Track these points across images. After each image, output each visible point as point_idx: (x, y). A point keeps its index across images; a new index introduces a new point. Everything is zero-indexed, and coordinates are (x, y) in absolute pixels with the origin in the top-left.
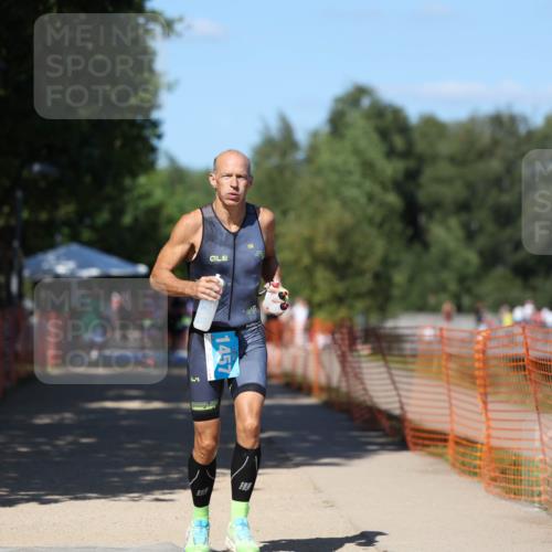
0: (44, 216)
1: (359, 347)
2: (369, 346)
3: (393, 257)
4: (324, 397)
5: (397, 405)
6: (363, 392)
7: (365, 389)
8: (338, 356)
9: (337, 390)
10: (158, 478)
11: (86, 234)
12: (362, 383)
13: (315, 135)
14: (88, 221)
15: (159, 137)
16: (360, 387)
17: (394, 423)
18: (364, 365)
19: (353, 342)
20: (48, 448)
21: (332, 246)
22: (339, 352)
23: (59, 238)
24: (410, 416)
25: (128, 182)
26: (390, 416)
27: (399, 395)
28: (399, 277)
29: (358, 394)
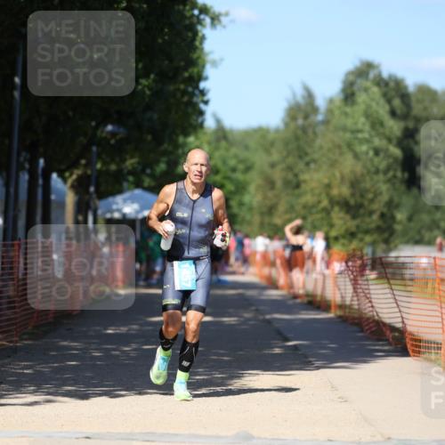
0: (113, 167)
1: (368, 272)
2: (375, 272)
3: (396, 199)
4: (339, 313)
5: (400, 320)
6: (371, 309)
7: (372, 307)
8: (351, 280)
9: (350, 307)
10: (205, 377)
11: (147, 182)
12: (370, 302)
13: (331, 101)
14: (148, 171)
15: (206, 103)
16: (370, 305)
17: (397, 334)
18: (371, 287)
19: (363, 268)
20: (117, 353)
21: (345, 191)
22: (352, 276)
23: (125, 185)
24: (409, 329)
25: (181, 139)
26: (393, 329)
27: (400, 311)
28: (400, 216)
29: (367, 310)
